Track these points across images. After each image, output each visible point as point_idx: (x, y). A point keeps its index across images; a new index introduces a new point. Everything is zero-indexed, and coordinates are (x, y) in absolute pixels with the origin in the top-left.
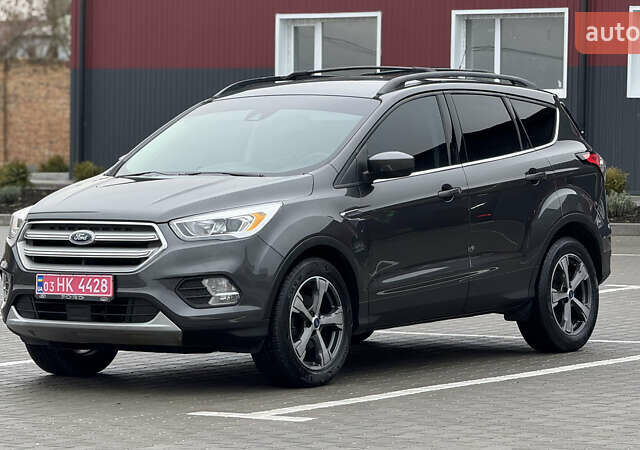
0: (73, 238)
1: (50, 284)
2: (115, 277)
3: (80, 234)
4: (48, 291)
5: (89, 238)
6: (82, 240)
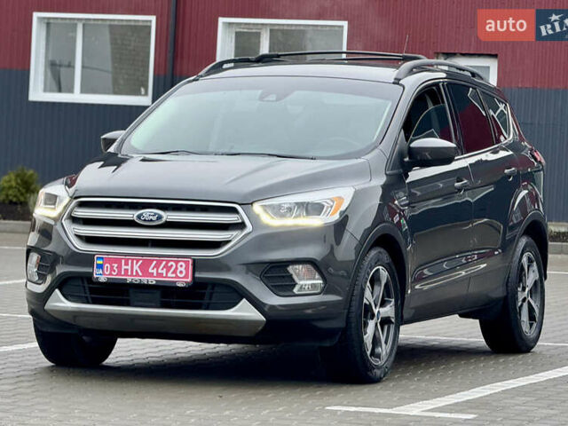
0: (139, 217)
1: (112, 267)
2: (194, 260)
3: (147, 213)
4: (111, 274)
5: (160, 217)
6: (151, 220)
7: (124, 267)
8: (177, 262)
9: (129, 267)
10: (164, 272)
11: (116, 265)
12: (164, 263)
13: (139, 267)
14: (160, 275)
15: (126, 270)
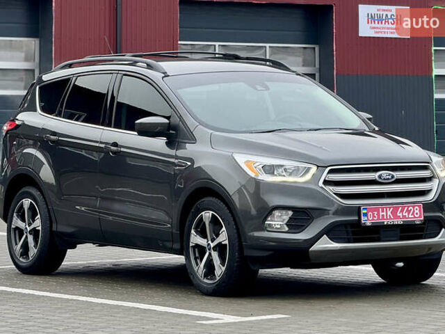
1: (373, 214)
3: (384, 174)
4: (373, 220)
7: (381, 214)
8: (414, 207)
9: (385, 213)
10: (407, 214)
11: (376, 213)
12: (406, 208)
13: (391, 213)
14: (404, 217)
15: (383, 215)
